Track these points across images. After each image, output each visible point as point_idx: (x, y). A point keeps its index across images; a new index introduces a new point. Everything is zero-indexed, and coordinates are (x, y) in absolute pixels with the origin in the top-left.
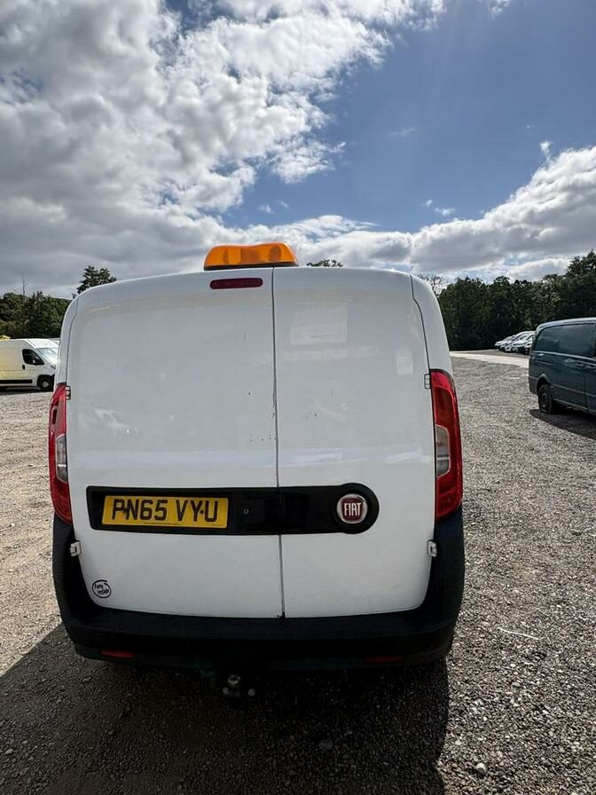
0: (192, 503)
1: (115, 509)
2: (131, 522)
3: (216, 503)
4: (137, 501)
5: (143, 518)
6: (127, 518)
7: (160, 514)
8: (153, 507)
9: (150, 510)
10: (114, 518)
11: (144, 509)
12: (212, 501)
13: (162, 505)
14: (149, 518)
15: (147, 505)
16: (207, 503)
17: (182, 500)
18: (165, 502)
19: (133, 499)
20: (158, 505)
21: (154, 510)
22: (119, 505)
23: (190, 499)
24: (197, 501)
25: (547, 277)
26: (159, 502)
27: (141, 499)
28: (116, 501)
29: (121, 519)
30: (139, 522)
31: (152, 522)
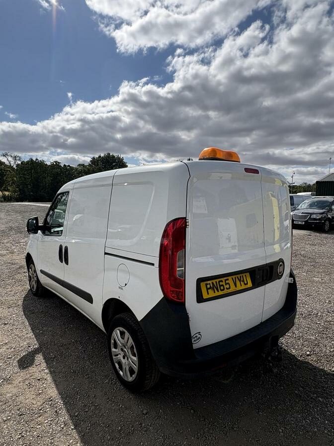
0: (238, 278)
1: (207, 289)
2: (217, 294)
3: (246, 276)
4: (216, 282)
5: (221, 290)
6: (215, 292)
7: (228, 286)
8: (224, 284)
9: (223, 285)
10: (208, 294)
11: (220, 286)
12: (244, 275)
13: (227, 282)
14: (224, 290)
15: (221, 283)
16: (243, 276)
17: (234, 277)
18: (228, 280)
19: (214, 281)
20: (225, 282)
21: (224, 285)
22: (208, 286)
23: (236, 276)
24: (239, 276)
25: (79, 165)
26: (226, 280)
27: (217, 280)
28: (206, 284)
29: (212, 294)
30: (221, 293)
31: (226, 291)
